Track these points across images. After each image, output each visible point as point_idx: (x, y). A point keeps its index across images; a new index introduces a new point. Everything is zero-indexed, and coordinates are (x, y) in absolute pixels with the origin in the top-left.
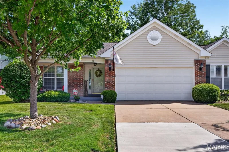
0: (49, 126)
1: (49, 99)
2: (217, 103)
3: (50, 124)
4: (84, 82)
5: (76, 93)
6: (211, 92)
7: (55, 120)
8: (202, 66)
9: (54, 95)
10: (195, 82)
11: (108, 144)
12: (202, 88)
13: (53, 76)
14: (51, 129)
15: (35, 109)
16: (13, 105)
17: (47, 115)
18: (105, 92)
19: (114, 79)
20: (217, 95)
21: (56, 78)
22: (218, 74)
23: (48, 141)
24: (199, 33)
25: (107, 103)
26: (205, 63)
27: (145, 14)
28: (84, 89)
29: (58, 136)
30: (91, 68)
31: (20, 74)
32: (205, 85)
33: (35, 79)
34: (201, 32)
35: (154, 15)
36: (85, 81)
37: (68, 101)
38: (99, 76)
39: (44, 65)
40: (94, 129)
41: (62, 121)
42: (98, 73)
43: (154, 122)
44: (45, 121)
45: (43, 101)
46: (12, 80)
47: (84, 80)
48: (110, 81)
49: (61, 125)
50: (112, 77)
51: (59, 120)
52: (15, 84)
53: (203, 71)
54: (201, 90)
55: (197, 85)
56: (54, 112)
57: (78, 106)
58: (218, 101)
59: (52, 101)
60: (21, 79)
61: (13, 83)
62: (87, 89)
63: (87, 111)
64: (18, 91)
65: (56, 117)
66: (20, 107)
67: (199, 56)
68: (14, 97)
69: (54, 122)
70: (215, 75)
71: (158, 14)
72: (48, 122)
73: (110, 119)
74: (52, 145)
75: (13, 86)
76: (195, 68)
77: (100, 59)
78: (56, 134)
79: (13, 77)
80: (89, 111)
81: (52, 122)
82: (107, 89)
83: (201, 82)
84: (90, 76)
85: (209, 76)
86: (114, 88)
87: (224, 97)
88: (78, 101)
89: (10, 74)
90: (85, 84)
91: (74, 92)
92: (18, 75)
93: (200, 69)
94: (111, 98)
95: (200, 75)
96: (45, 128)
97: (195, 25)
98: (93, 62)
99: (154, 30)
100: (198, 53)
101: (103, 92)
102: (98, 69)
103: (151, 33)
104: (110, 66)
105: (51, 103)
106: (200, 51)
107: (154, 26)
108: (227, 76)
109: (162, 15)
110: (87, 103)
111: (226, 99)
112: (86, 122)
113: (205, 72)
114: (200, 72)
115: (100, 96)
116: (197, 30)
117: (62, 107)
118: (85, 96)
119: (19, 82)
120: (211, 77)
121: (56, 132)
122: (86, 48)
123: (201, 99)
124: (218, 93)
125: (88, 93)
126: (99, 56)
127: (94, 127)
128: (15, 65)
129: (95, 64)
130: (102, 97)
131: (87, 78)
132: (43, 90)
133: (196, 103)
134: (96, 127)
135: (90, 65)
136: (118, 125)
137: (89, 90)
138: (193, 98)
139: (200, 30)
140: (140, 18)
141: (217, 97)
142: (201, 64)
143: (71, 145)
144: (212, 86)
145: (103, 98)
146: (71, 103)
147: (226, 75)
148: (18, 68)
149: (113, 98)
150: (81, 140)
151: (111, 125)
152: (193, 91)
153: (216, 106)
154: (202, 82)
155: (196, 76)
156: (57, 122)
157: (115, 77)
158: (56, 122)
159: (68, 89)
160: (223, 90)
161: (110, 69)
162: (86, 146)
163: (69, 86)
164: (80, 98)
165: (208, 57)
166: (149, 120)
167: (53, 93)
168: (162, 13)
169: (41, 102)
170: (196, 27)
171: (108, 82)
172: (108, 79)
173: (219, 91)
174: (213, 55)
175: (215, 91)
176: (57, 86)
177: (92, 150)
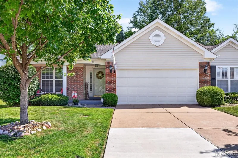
0: (38, 132)
1: (45, 102)
2: (222, 106)
3: (40, 130)
4: (84, 85)
5: (76, 96)
6: (215, 95)
7: (46, 126)
8: (206, 68)
9: (51, 98)
10: (200, 85)
11: (96, 151)
12: (206, 91)
13: (52, 77)
14: (40, 135)
15: (25, 115)
16: (5, 109)
17: (39, 121)
18: (105, 95)
19: (116, 81)
20: (221, 98)
21: (54, 80)
22: (224, 76)
23: (34, 148)
24: (211, 32)
25: (107, 106)
26: (210, 65)
27: (153, 11)
28: (85, 92)
29: (46, 143)
30: (92, 70)
31: (15, 76)
32: (209, 88)
33: (26, 83)
34: (212, 31)
35: (163, 12)
36: (86, 83)
37: (66, 105)
38: (101, 78)
39: (41, 66)
40: (85, 135)
41: (54, 127)
42: (100, 75)
43: (150, 127)
44: (35, 127)
45: (39, 105)
46: (5, 83)
47: (84, 83)
48: (111, 84)
49: (52, 131)
50: (112, 79)
51: (51, 125)
52: (8, 87)
53: (208, 73)
54: (205, 93)
55: (202, 88)
56: (48, 116)
57: (75, 111)
58: (223, 104)
59: (48, 104)
60: (15, 81)
61: (7, 86)
62: (88, 91)
63: (84, 115)
64: (12, 94)
65: (47, 123)
66: (12, 111)
67: (204, 58)
68: (7, 101)
69: (45, 128)
70: (221, 77)
71: (167, 11)
72: (38, 128)
73: (104, 124)
74: (37, 152)
75: (6, 89)
76: (199, 70)
77: (100, 60)
78: (44, 141)
79: (6, 80)
80: (86, 116)
81: (43, 128)
82: (107, 91)
83: (205, 85)
84: (91, 78)
85: (215, 78)
86: (116, 91)
87: (230, 100)
88: (77, 105)
89: (3, 77)
90: (86, 86)
91: (73, 95)
92: (12, 77)
93: (205, 71)
94: (112, 102)
95: (205, 77)
96: (34, 134)
97: (205, 24)
98: (93, 63)
99: (157, 31)
100: (203, 55)
101: (103, 95)
102: (99, 71)
103: (154, 33)
104: (111, 68)
105: (47, 107)
106: (204, 52)
107: (157, 26)
108: (234, 78)
109: (171, 13)
110: (87, 107)
111: (232, 102)
112: (79, 128)
113: (209, 74)
114: (205, 74)
115: (101, 100)
116: (208, 29)
117: (58, 111)
118: (86, 99)
119: (13, 85)
120: (217, 79)
121: (44, 138)
122: (80, 51)
123: (205, 102)
124: (222, 97)
125: (89, 96)
126: (100, 57)
127: (86, 133)
128: (10, 67)
129: (97, 65)
130: (102, 100)
131: (88, 80)
132: (41, 93)
133: (201, 107)
134: (87, 133)
135: (91, 67)
136: (112, 131)
137: (90, 92)
138: (197, 101)
139: (211, 28)
140: (148, 16)
141: (222, 100)
142: (206, 66)
143: (57, 152)
144: (216, 89)
145: (104, 101)
146: (69, 107)
147: (232, 77)
148: (12, 70)
149: (113, 102)
150: (69, 147)
151: (105, 131)
152: (197, 94)
153: (219, 110)
154: (207, 85)
155: (200, 79)
156: (49, 128)
157: (117, 80)
158: (47, 128)
159: (67, 92)
160: (229, 93)
161: (111, 71)
162: (71, 153)
163: (68, 89)
164: (80, 101)
165: (213, 59)
166: (146, 125)
167: (50, 96)
168: (171, 10)
169: (37, 106)
170: (206, 26)
171: (109, 85)
172: (109, 81)
173: (224, 94)
174: (217, 56)
175: (219, 94)
176: (56, 89)
177: (78, 157)
